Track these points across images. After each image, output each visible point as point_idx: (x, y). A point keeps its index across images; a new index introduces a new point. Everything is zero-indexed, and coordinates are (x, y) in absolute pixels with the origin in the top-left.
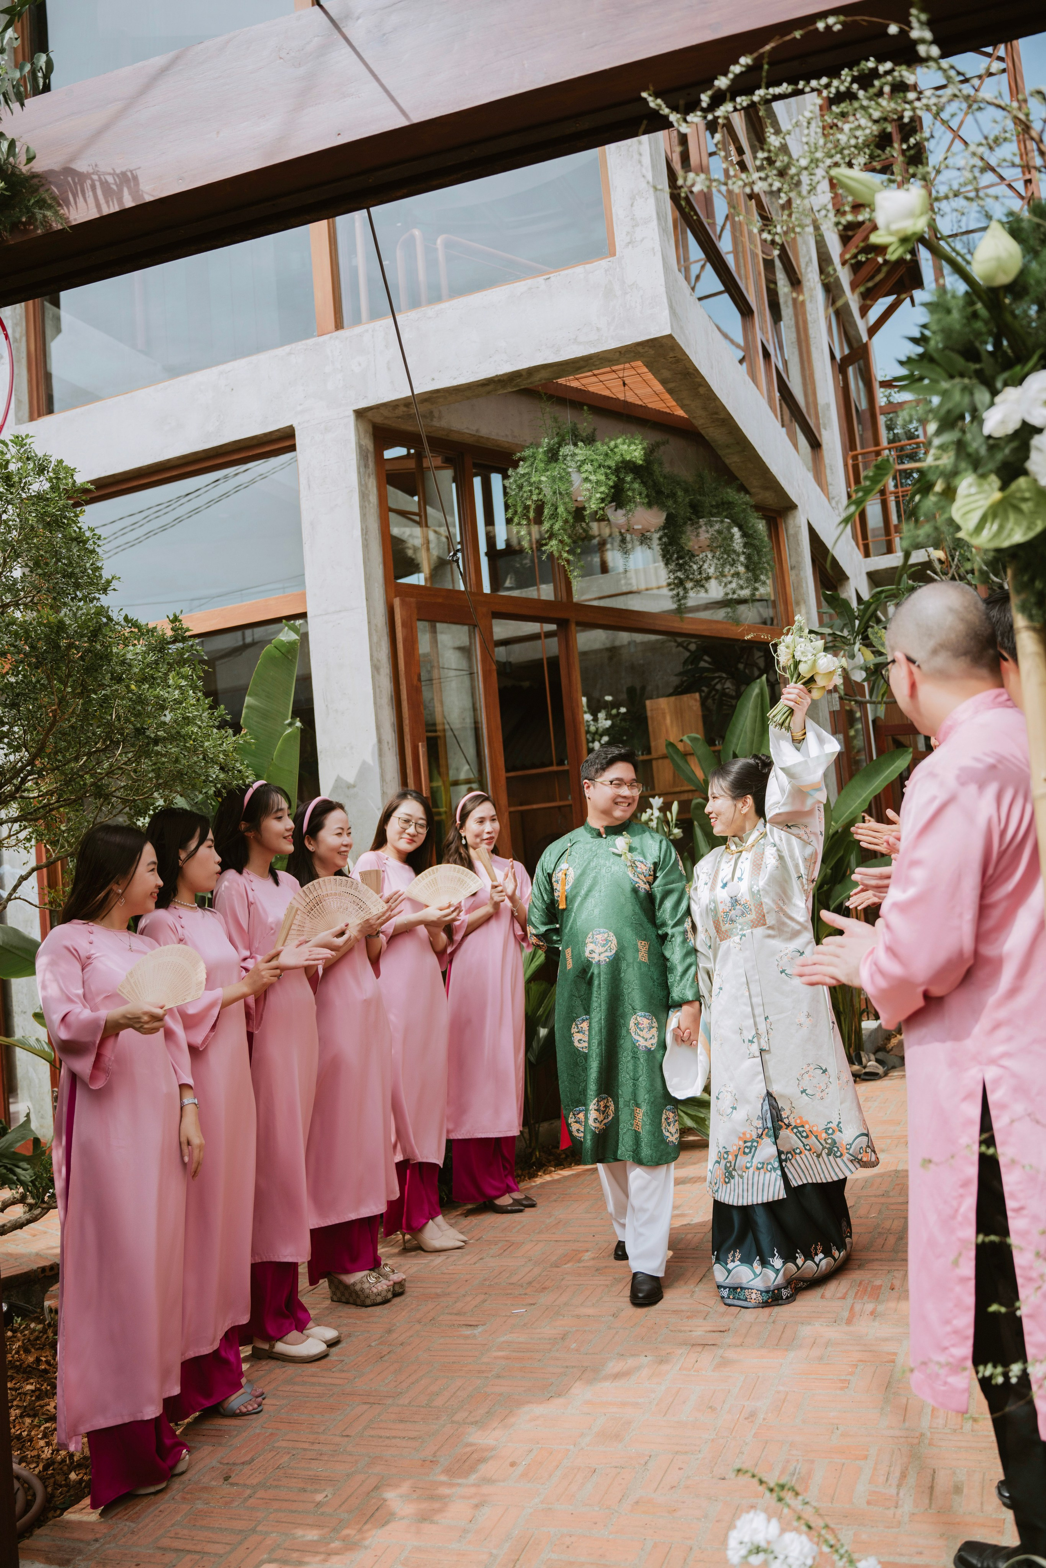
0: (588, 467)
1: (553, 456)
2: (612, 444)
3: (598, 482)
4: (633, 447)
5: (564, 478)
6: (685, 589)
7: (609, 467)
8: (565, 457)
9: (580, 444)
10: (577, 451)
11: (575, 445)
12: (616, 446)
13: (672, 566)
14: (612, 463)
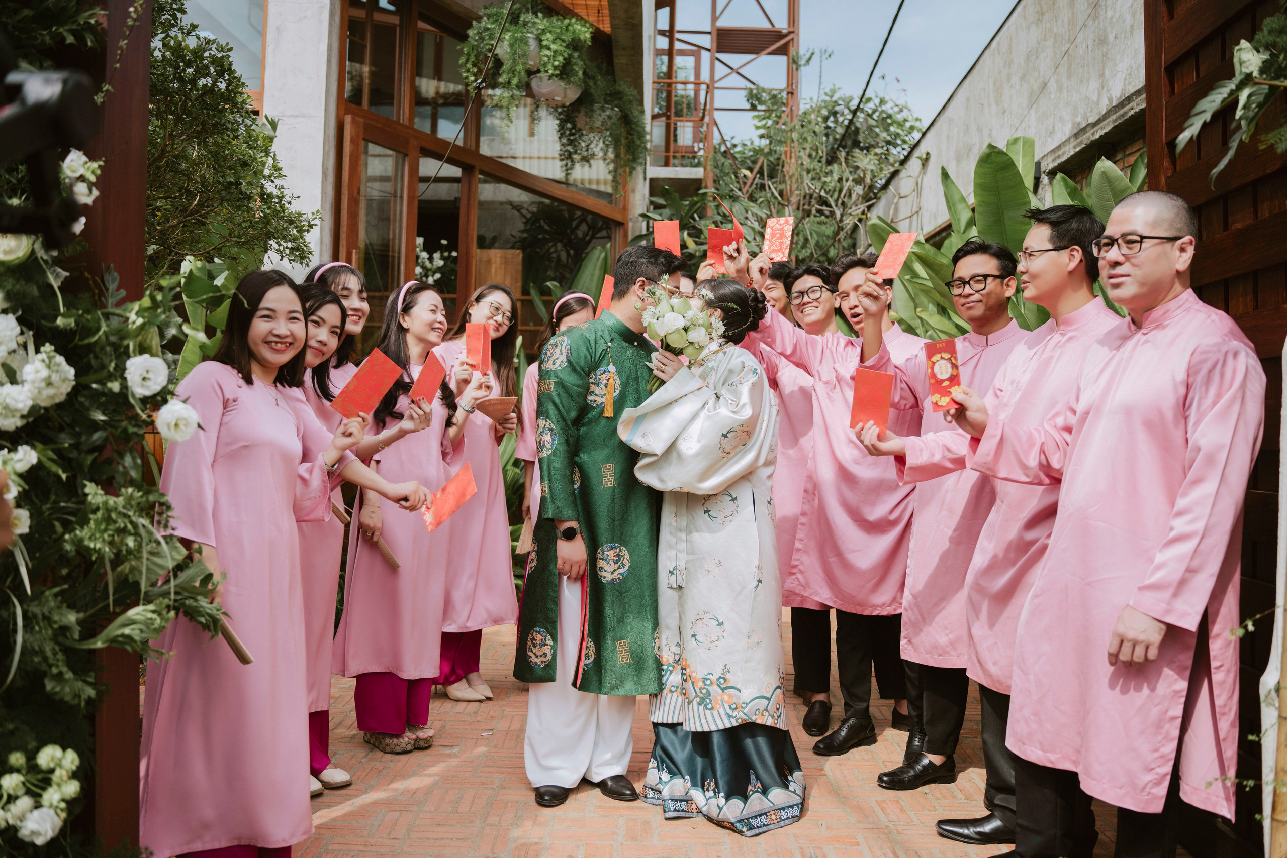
0: (549, 35)
1: (514, 18)
2: (567, 21)
3: (555, 52)
4: (584, 29)
5: (524, 41)
6: (572, 161)
7: (563, 41)
8: (525, 24)
9: (540, 15)
10: (537, 20)
11: (535, 13)
12: (569, 25)
13: (564, 141)
14: (567, 37)
